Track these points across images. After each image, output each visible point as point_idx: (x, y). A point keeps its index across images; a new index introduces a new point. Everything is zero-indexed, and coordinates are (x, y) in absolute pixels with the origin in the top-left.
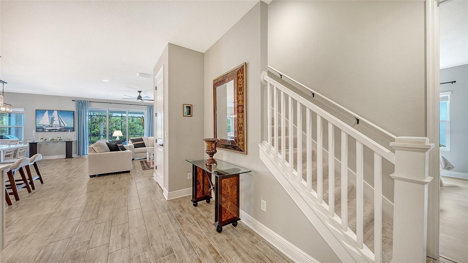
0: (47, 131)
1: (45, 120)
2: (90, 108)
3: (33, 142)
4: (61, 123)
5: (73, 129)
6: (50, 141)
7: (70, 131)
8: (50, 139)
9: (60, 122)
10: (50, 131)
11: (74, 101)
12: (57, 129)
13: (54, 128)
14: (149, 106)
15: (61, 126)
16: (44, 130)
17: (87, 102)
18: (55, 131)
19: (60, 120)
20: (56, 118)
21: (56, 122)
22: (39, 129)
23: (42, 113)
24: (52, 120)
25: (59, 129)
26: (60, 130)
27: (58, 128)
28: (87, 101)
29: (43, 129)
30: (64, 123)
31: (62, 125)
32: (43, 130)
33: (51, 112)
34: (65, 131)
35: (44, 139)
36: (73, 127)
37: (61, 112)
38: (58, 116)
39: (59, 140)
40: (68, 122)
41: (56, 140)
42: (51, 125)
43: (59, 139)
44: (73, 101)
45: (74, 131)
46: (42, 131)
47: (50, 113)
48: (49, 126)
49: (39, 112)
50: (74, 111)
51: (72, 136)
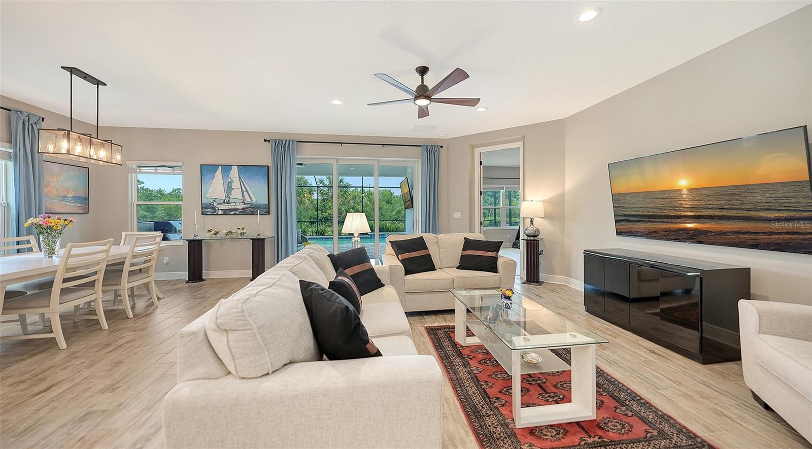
0: (220, 212)
1: (216, 189)
2: (299, 158)
3: (195, 238)
4: (245, 193)
5: (267, 210)
6: (223, 236)
7: (260, 214)
8: (224, 231)
9: (242, 191)
10: (226, 212)
11: (269, 141)
12: (238, 209)
13: (233, 207)
14: (427, 146)
15: (246, 202)
16: (216, 210)
17: (293, 143)
18: (234, 212)
19: (244, 189)
20: (236, 184)
21: (236, 194)
22: (206, 208)
23: (212, 171)
24: (229, 188)
25: (242, 209)
26: (244, 212)
27: (240, 207)
28: (293, 141)
29: (214, 208)
30: (251, 194)
31: (248, 199)
32: (214, 212)
33: (227, 168)
34: (253, 213)
35: (213, 232)
36: (267, 203)
37: (243, 168)
38: (240, 178)
39: (241, 234)
40: (258, 193)
41: (236, 233)
42: (228, 199)
43: (240, 231)
44: (265, 140)
45: (268, 213)
46: (213, 214)
47: (225, 171)
48: (224, 202)
49: (207, 170)
50: (268, 166)
51: (263, 226)
